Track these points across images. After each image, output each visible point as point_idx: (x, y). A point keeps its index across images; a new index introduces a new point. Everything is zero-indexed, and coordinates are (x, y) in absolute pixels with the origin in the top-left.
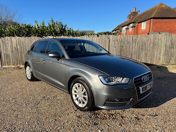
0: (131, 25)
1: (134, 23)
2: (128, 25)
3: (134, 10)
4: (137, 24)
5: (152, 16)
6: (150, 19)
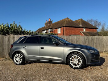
0: (50, 30)
1: (51, 28)
2: (47, 30)
3: (49, 20)
4: (54, 29)
5: (64, 25)
6: (63, 27)
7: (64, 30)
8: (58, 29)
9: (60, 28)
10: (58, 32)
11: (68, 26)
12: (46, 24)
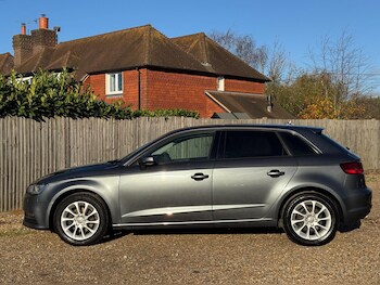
3: (43, 22)
5: (146, 63)
6: (140, 68)
7: (144, 83)
8: (108, 76)
9: (119, 70)
10: (108, 92)
11: (161, 65)
12: (23, 42)
